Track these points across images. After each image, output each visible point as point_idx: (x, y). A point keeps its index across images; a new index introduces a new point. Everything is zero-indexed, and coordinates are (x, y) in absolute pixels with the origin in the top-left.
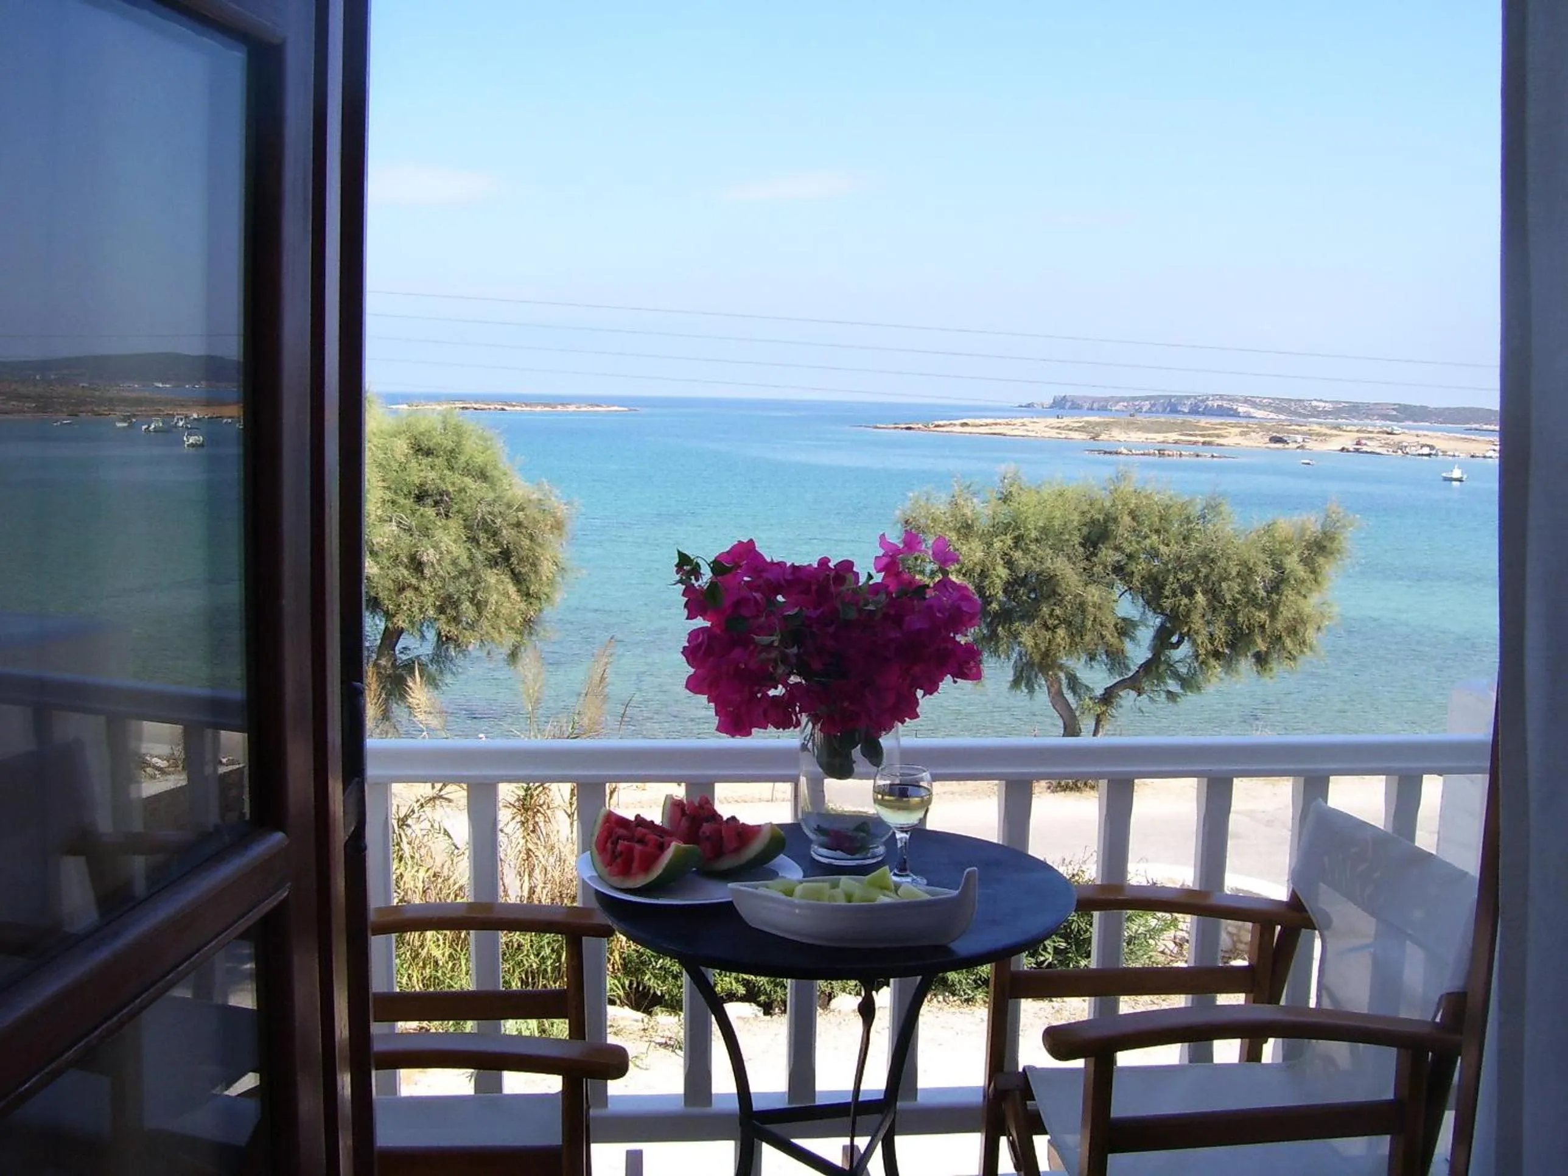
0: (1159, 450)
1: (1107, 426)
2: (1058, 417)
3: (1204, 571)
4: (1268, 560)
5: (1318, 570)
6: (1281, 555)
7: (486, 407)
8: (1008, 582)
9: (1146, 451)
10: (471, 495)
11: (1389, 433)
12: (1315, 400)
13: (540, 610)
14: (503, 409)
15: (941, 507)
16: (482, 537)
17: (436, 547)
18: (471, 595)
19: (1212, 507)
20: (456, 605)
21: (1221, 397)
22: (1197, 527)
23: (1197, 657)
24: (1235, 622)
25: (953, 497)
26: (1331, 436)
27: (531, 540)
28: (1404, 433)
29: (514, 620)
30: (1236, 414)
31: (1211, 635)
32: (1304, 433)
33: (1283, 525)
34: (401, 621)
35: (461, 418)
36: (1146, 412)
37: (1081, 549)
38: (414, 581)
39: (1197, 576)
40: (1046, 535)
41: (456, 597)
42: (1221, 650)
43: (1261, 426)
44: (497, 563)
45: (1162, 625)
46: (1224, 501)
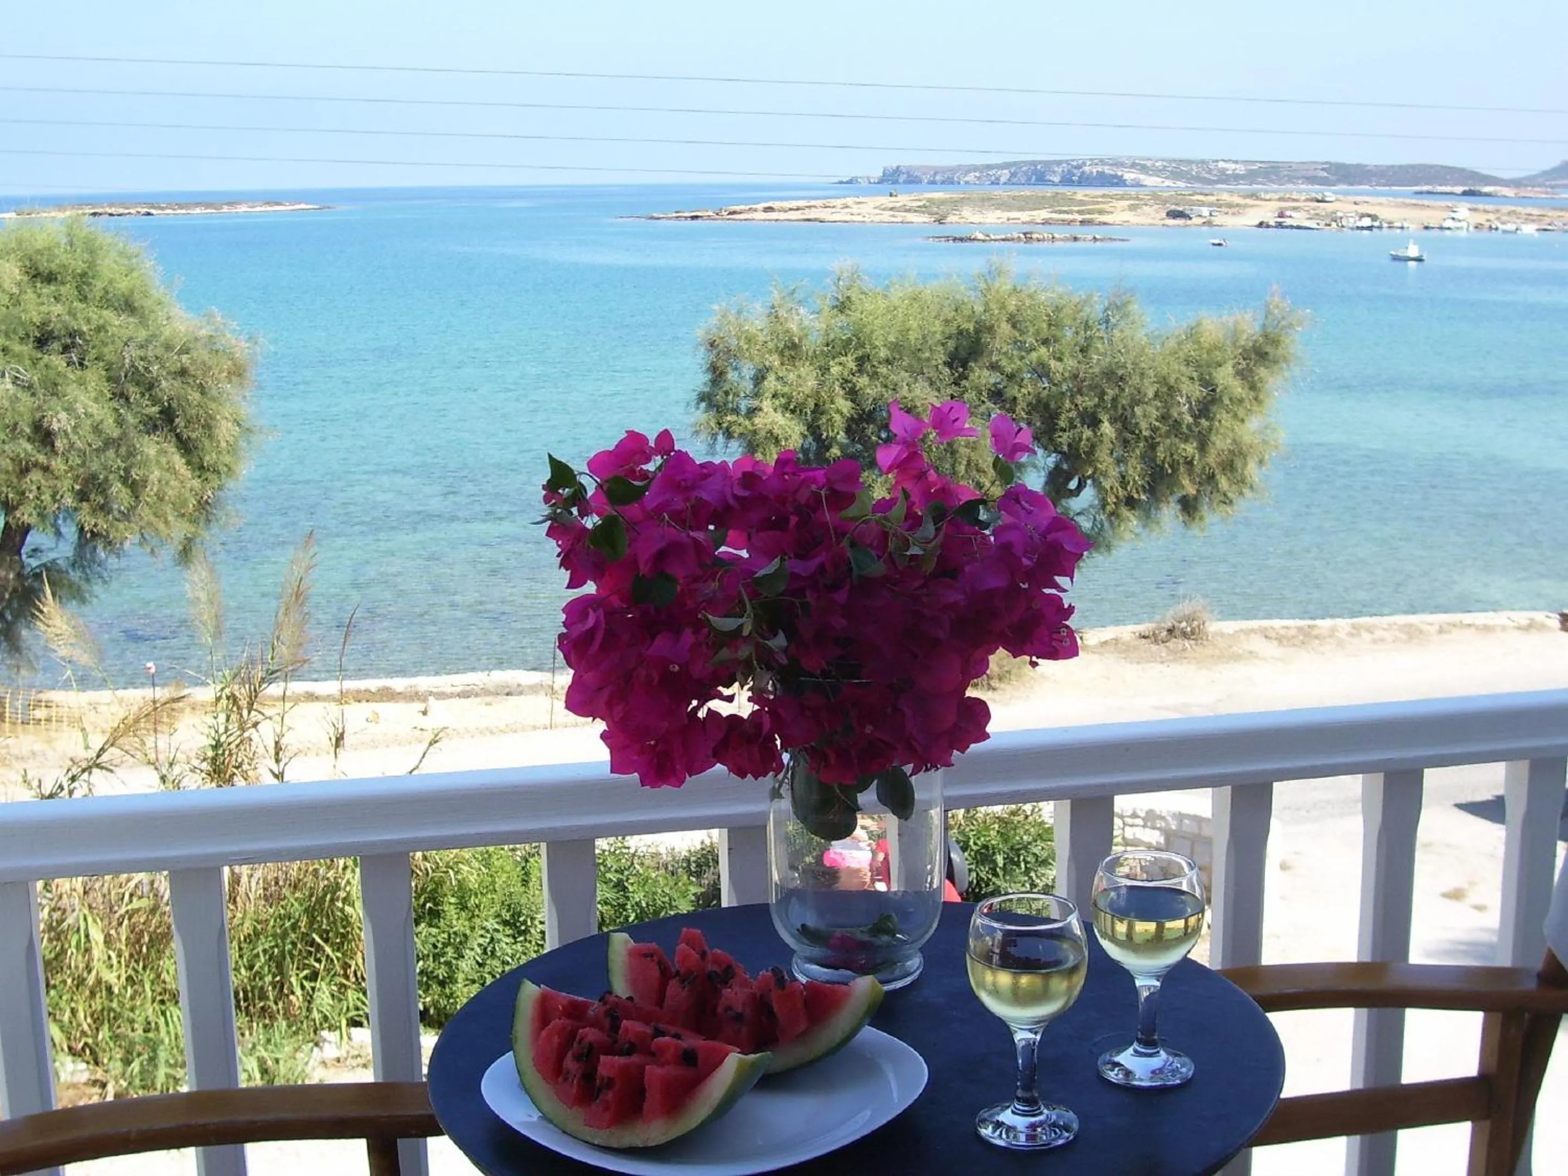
0: (1025, 234)
1: (956, 204)
2: (891, 195)
3: (1111, 393)
4: (1195, 375)
5: (1259, 385)
6: (1208, 366)
7: (127, 211)
8: (851, 420)
9: (1009, 235)
10: (113, 335)
11: (1318, 201)
12: (1224, 161)
13: (220, 488)
14: (149, 214)
15: (757, 323)
16: (133, 391)
17: (69, 410)
18: (122, 473)
19: (1118, 307)
20: (103, 488)
21: (1102, 162)
22: (1097, 334)
23: (1103, 507)
24: (1153, 460)
25: (773, 307)
26: (1246, 206)
27: (203, 393)
28: (1337, 200)
29: (184, 503)
30: (1118, 182)
31: (1123, 477)
32: (1210, 205)
33: (1209, 327)
34: (26, 514)
35: (93, 229)
36: (1005, 184)
37: (947, 371)
38: (42, 458)
39: (1101, 398)
40: (900, 353)
41: (101, 477)
42: (1136, 496)
43: (1156, 197)
44: (155, 428)
45: (1057, 467)
46: (1132, 299)
